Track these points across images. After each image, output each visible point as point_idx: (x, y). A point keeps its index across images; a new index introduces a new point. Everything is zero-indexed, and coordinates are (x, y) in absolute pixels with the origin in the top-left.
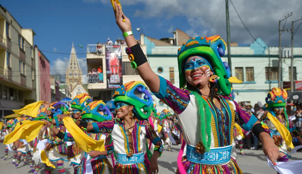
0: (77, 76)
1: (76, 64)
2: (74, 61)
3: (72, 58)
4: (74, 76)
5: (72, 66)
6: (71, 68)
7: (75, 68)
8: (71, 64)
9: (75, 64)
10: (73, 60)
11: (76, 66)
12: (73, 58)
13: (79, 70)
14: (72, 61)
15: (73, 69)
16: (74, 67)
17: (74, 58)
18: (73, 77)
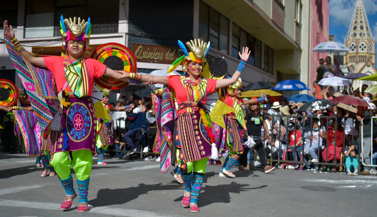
0: (365, 51)
1: (365, 29)
2: (361, 22)
3: (357, 17)
4: (360, 50)
5: (356, 32)
6: (355, 35)
7: (363, 36)
8: (355, 28)
9: (362, 28)
10: (359, 21)
11: (365, 31)
12: (359, 17)
13: (369, 39)
14: (356, 22)
15: (358, 37)
16: (361, 34)
17: (361, 17)
18: (357, 53)
